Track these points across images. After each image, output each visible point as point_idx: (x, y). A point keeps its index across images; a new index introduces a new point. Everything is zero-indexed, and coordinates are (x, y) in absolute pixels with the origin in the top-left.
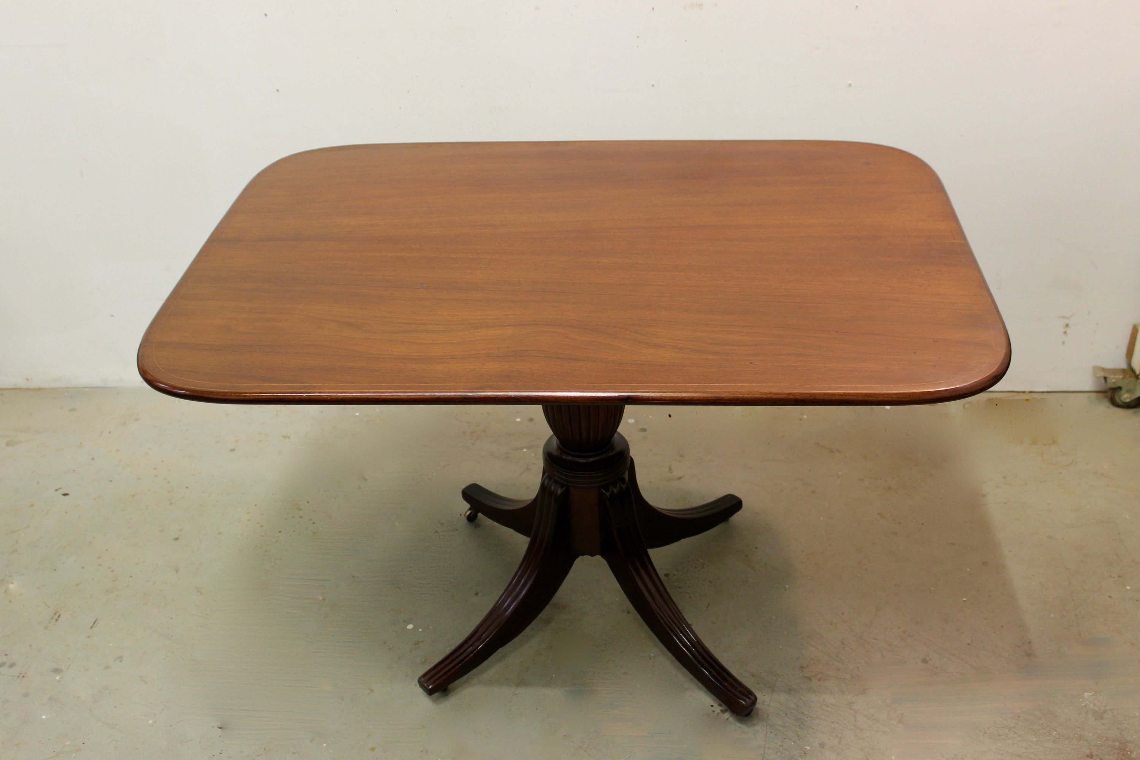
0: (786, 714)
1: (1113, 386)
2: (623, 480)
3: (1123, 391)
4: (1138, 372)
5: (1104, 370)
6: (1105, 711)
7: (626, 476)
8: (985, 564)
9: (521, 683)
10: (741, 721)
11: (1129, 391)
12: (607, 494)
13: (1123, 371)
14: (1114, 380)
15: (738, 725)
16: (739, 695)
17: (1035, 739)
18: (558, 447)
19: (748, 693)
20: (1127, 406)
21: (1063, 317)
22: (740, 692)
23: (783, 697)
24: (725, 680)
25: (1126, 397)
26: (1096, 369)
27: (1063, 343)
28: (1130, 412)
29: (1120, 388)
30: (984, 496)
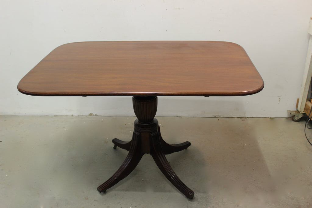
0: (203, 199)
1: (293, 115)
2: (156, 131)
3: (296, 116)
4: (299, 111)
5: (290, 111)
6: (294, 198)
7: (157, 130)
8: (259, 160)
9: (127, 190)
10: (190, 201)
11: (297, 117)
12: (152, 135)
13: (295, 111)
14: (293, 114)
15: (189, 201)
16: (189, 192)
17: (274, 205)
18: (139, 122)
19: (192, 192)
20: (297, 121)
21: (279, 96)
22: (189, 191)
23: (202, 194)
24: (185, 188)
25: (296, 118)
26: (288, 111)
27: (279, 104)
28: (297, 123)
29: (295, 116)
30: (258, 143)
